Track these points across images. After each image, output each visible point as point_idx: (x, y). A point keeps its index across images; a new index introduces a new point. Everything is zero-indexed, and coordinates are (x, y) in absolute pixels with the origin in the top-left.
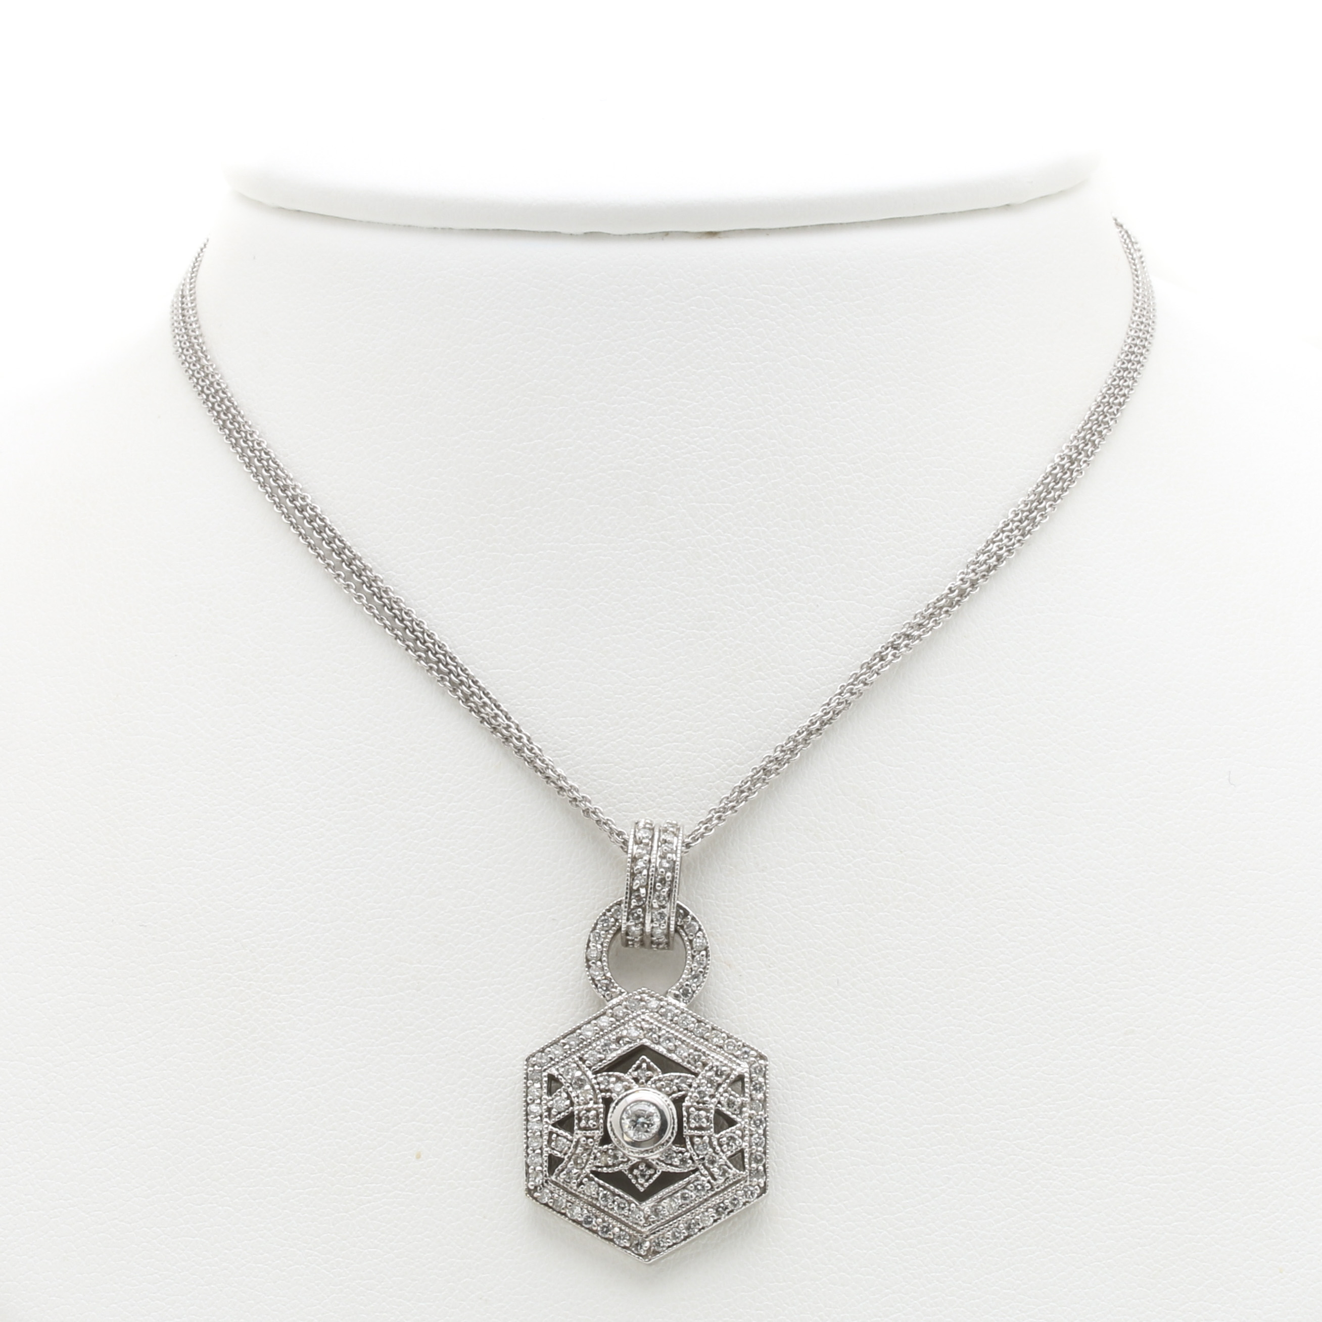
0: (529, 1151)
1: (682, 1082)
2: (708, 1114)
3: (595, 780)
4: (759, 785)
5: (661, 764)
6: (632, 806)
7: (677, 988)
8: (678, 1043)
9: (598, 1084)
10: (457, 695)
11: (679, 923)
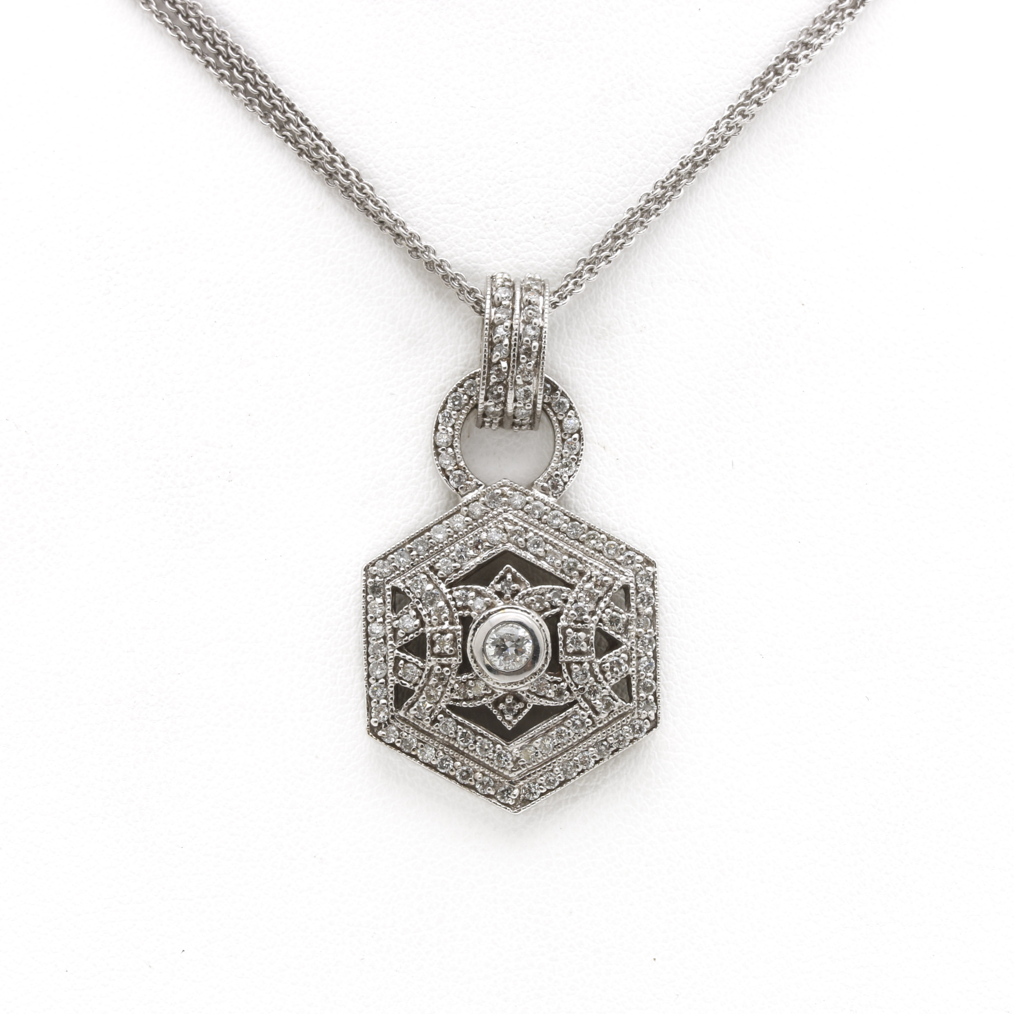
0: (371, 681)
1: (555, 595)
2: (588, 636)
4: (637, 229)
5: (517, 204)
6: (484, 256)
7: (545, 479)
8: (549, 547)
9: (454, 599)
10: (269, 122)
11: (546, 401)
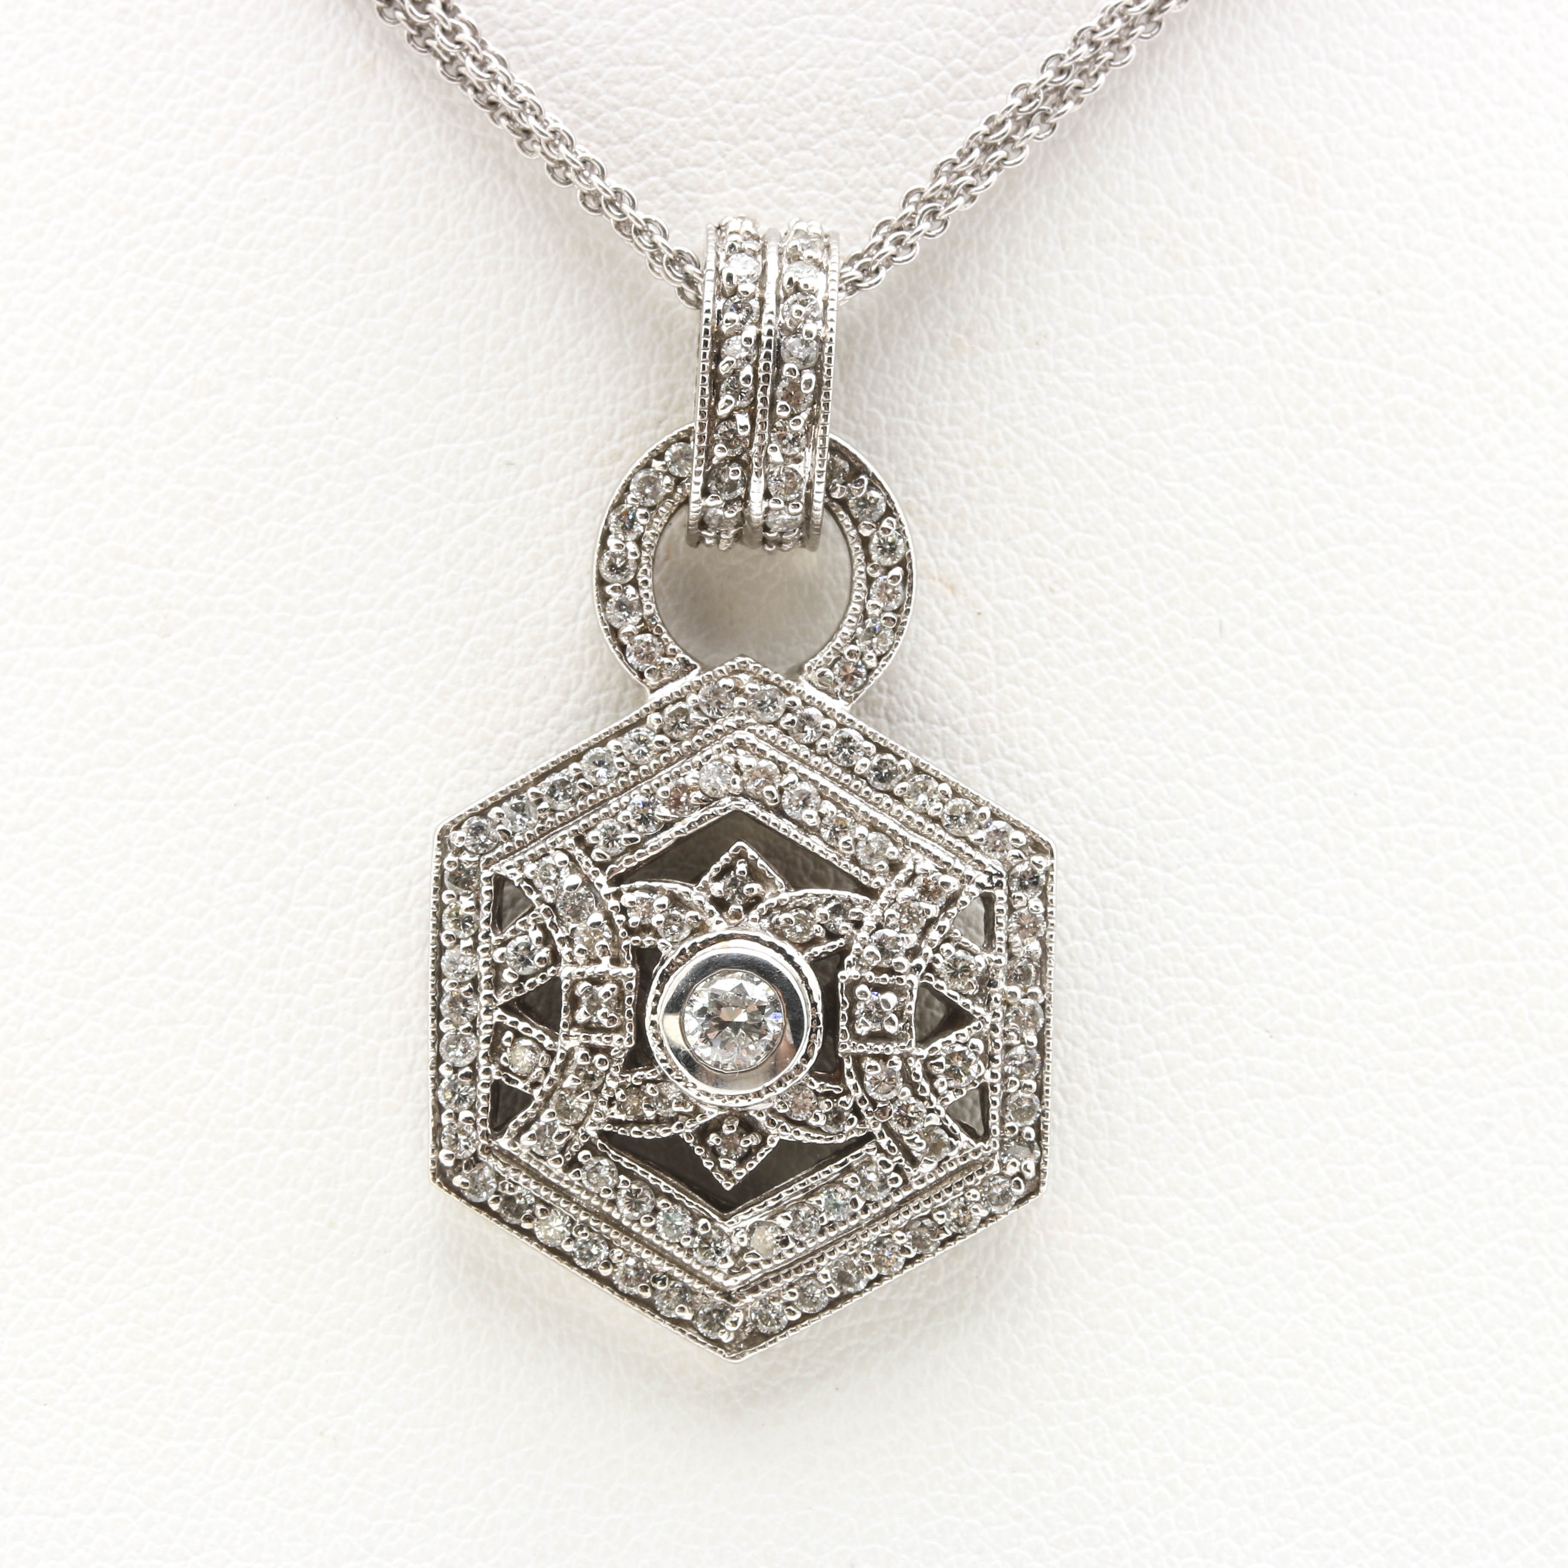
0: (443, 1069)
1: (838, 912)
2: (902, 999)
3: (616, 108)
5: (784, 68)
7: (827, 660)
8: (829, 808)
9: (623, 910)
11: (835, 495)
